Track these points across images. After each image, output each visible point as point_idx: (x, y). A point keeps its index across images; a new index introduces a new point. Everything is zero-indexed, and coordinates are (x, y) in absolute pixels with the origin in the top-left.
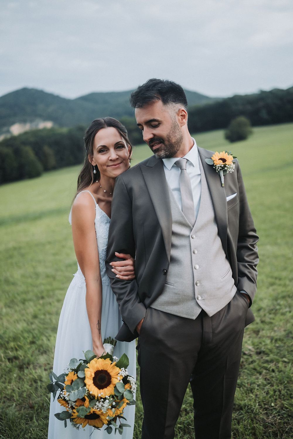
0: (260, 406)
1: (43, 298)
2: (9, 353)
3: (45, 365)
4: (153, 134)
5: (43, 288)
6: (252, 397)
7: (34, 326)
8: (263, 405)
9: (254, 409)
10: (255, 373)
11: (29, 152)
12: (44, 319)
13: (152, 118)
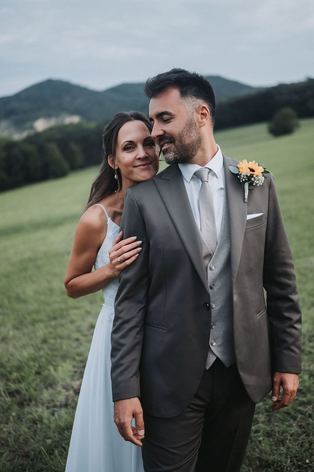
0: (292, 463)
1: (55, 318)
2: (10, 386)
3: (49, 402)
4: (163, 130)
5: (56, 306)
6: (283, 450)
7: (42, 353)
8: (295, 461)
9: (285, 466)
10: (289, 418)
11: (55, 150)
12: (53, 345)
13: (163, 110)
